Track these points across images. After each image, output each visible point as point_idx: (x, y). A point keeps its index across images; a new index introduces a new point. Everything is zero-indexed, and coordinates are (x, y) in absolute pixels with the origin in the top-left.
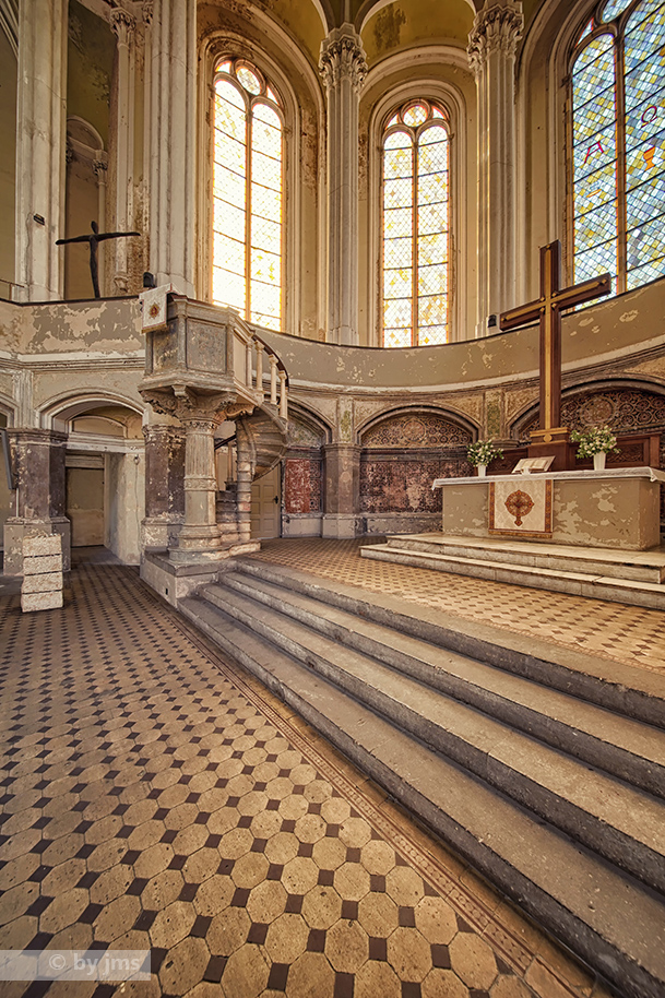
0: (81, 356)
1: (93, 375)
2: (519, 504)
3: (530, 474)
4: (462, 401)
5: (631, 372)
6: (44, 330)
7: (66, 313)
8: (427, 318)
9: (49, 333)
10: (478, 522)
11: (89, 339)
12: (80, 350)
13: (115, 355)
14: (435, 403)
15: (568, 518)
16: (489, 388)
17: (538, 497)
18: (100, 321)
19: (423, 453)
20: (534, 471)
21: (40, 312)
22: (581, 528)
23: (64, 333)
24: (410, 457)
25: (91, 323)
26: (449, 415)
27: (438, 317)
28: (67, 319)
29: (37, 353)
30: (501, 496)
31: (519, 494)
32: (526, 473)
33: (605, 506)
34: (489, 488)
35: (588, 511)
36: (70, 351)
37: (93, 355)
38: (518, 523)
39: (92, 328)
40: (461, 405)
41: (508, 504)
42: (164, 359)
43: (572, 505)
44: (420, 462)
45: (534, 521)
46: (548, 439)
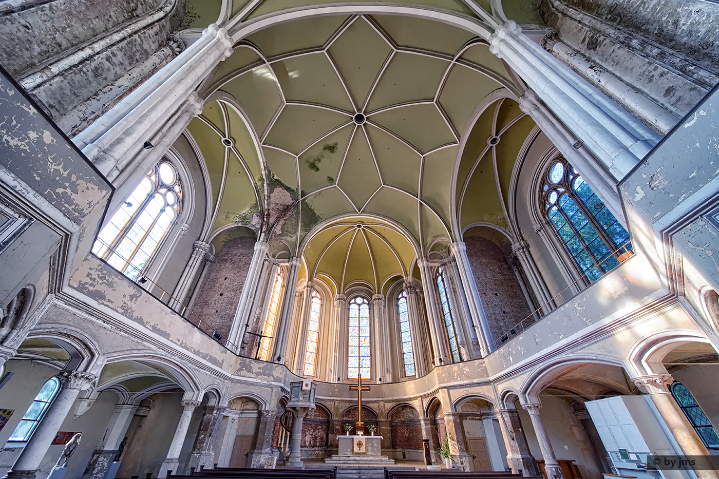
0: (254, 380)
1: (253, 387)
2: (360, 444)
3: (360, 436)
4: (329, 403)
5: (368, 405)
6: (242, 367)
7: (252, 363)
8: (308, 360)
9: (244, 369)
10: (349, 450)
11: (258, 374)
12: (253, 378)
13: (265, 382)
14: (322, 402)
15: (369, 448)
16: (337, 400)
17: (364, 444)
18: (263, 368)
19: (312, 421)
20: (362, 435)
21: (243, 360)
22: (372, 451)
23: (249, 370)
24: (308, 422)
25: (259, 368)
26: (323, 407)
27: (312, 361)
28: (252, 365)
29: (238, 376)
30: (356, 442)
31: (360, 441)
32: (360, 435)
33: (375, 445)
34: (353, 439)
35: (372, 446)
36: (250, 378)
37: (258, 381)
38: (360, 450)
39: (259, 370)
40: (328, 404)
41: (357, 444)
42: (304, 397)
43: (370, 445)
44: (311, 425)
45: (363, 449)
46: (360, 425)
